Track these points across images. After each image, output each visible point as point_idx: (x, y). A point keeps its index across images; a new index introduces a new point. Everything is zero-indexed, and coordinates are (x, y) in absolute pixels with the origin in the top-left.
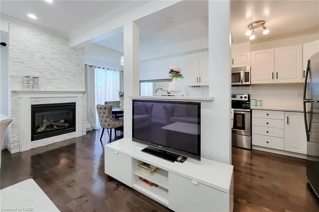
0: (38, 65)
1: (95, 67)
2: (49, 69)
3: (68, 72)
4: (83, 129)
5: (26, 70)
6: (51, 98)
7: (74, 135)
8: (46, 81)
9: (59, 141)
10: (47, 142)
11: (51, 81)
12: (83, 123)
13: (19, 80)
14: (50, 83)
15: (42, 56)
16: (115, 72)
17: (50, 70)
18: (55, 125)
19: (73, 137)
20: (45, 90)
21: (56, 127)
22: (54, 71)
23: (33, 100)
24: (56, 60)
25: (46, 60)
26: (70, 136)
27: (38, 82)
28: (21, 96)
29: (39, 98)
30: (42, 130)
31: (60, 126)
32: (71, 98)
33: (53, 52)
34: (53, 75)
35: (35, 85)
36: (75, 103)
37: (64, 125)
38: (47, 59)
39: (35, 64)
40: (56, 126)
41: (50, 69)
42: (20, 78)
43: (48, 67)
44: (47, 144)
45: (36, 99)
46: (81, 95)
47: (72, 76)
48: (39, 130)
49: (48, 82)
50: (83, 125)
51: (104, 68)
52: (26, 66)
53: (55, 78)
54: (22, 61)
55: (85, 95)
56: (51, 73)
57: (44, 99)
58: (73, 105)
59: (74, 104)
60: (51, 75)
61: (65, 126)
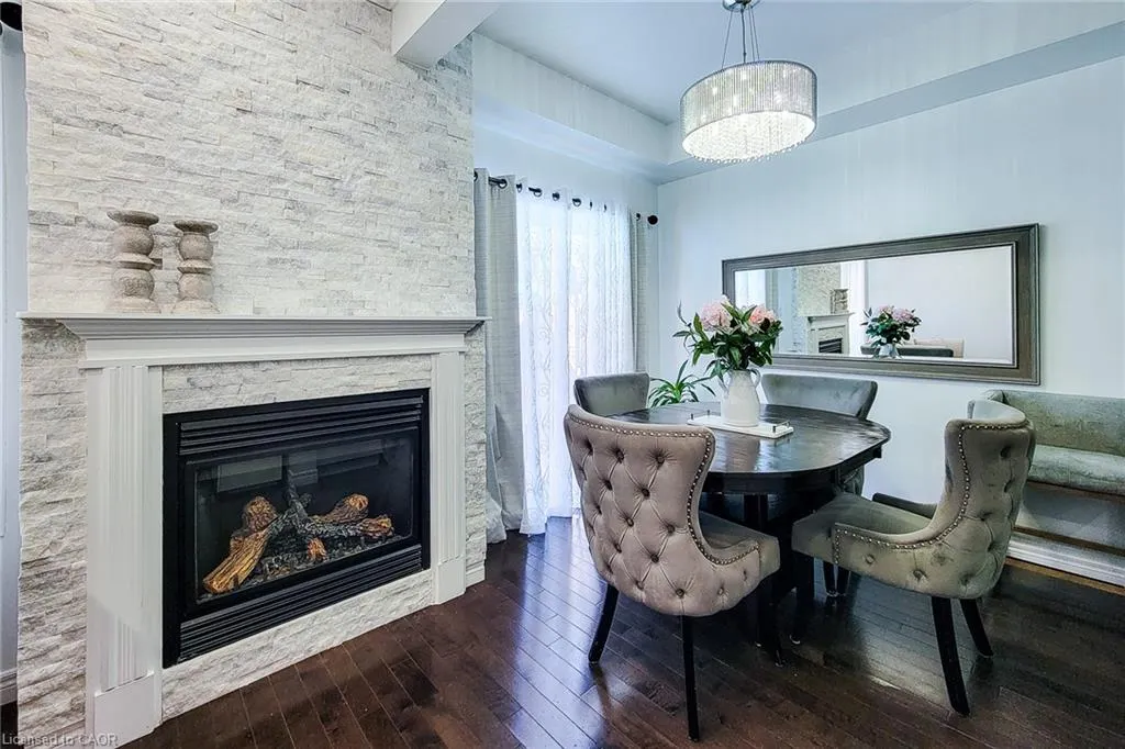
0: (211, 148)
1: (519, 186)
2: (279, 179)
3: (389, 204)
4: (467, 552)
5: (137, 176)
6: (287, 368)
7: (422, 591)
8: (265, 255)
9: (335, 644)
10: (264, 657)
11: (290, 254)
12: (469, 512)
13: (95, 245)
14: (288, 266)
15: (241, 94)
16: (606, 214)
17: (285, 186)
18: (317, 536)
19: (417, 604)
20: (256, 311)
21: (323, 551)
22: (307, 190)
23: (176, 379)
24: (320, 124)
25: (262, 121)
26: (397, 601)
27: (206, 260)
28: (94, 354)
29: (217, 369)
30: (236, 578)
31: (342, 539)
32: (405, 363)
33: (303, 74)
34: (301, 216)
35: (187, 278)
36: (425, 393)
37: (364, 533)
38: (266, 113)
39: (195, 145)
40: (324, 540)
41: (285, 181)
42: (97, 234)
43: (277, 167)
44: (268, 672)
45: (197, 374)
46: (457, 342)
47: (408, 230)
48: (219, 582)
49: (272, 262)
50: (471, 522)
51: (556, 196)
52: (142, 151)
53: (317, 235)
54: (113, 117)
55: (477, 346)
56: (294, 204)
57: (248, 372)
58: (412, 407)
59: (419, 401)
60: (294, 221)
61: (369, 540)
